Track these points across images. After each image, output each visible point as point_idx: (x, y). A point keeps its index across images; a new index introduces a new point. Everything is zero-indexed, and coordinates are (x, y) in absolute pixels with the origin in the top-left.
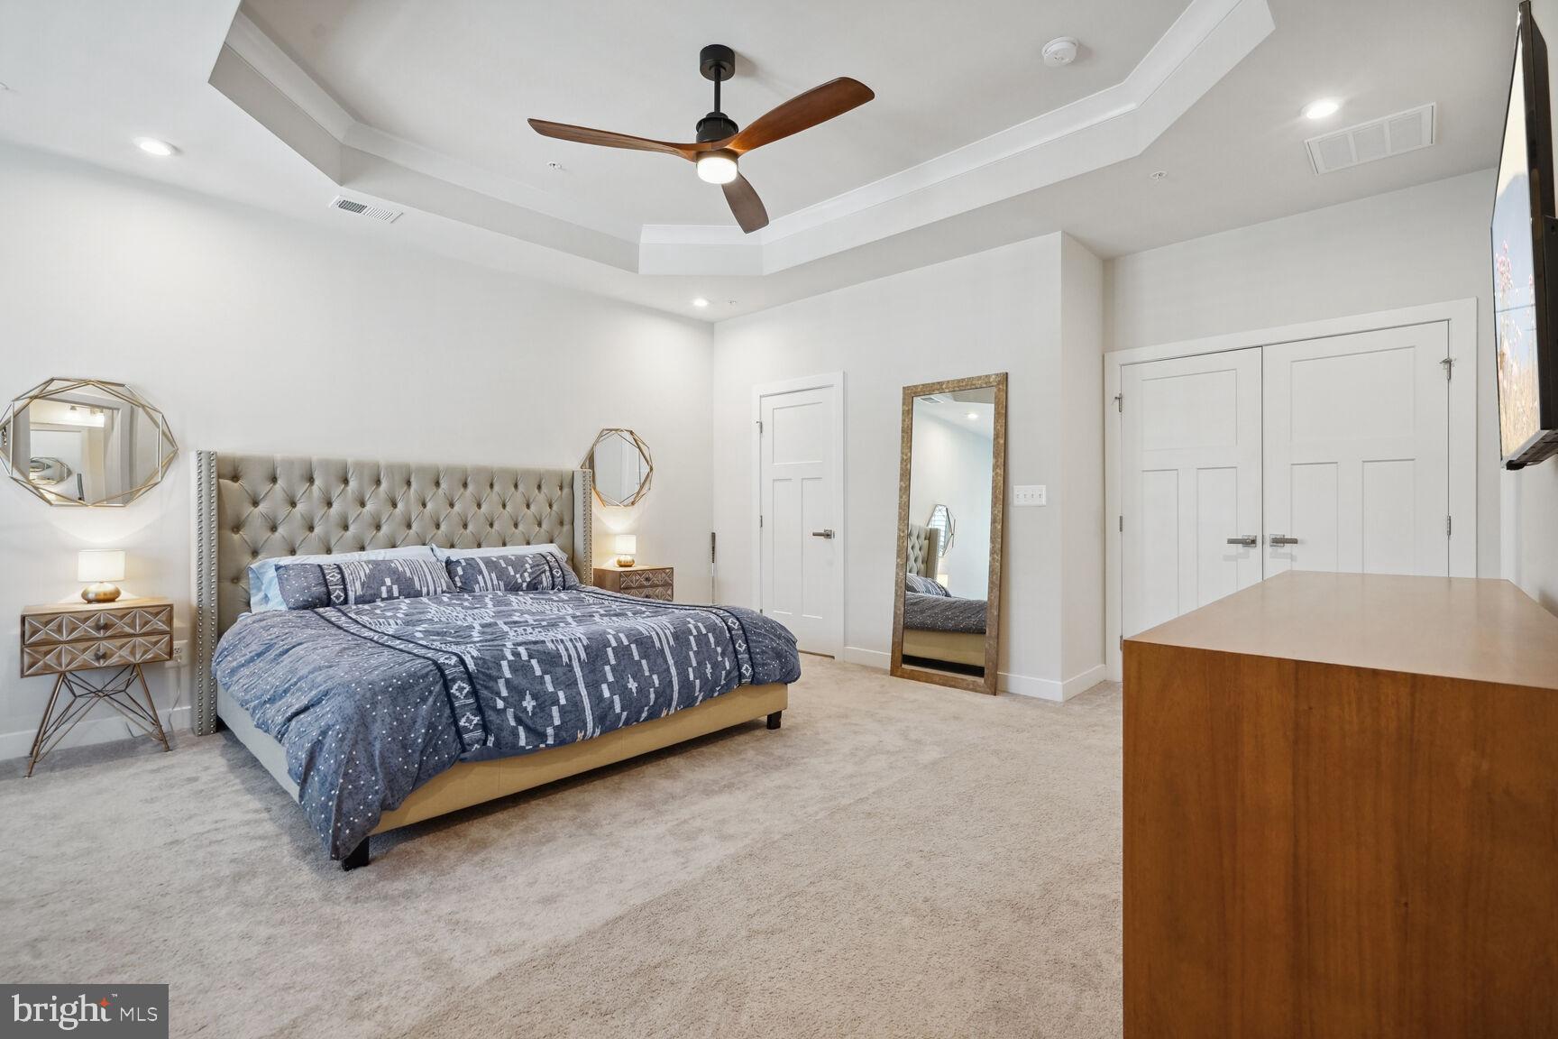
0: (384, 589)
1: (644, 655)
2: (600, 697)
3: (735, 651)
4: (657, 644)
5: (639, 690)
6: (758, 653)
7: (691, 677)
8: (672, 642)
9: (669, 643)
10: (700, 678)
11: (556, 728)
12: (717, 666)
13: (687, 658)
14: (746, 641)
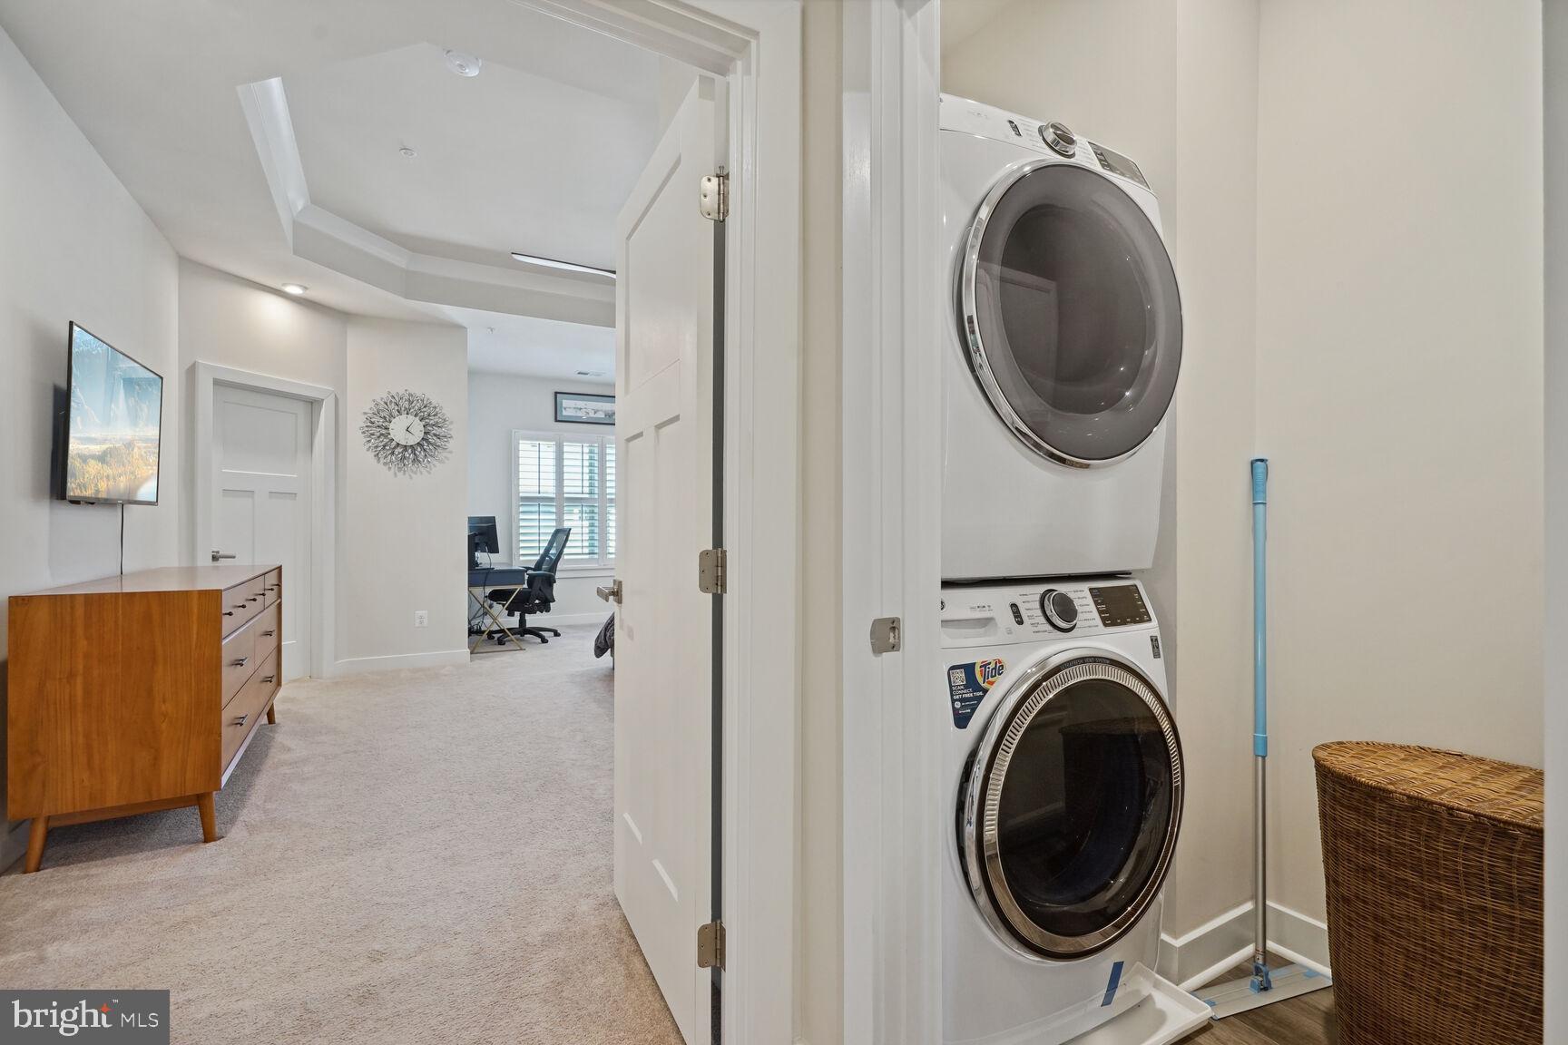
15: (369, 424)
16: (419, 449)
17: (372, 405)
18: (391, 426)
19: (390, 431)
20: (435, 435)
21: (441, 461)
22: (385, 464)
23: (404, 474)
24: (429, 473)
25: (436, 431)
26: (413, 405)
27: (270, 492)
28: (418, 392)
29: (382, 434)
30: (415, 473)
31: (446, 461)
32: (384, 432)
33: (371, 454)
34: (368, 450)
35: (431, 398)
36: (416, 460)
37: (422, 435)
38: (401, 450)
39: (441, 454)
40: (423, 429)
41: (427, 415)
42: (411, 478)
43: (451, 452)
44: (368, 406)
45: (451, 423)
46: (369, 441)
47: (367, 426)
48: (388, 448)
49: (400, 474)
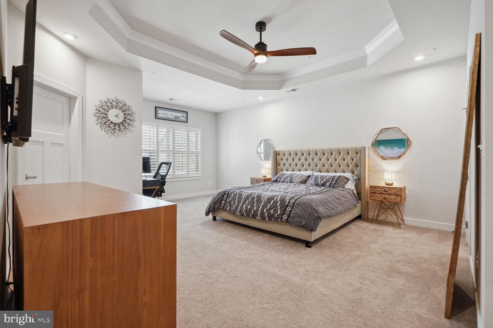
0: (287, 180)
1: (257, 201)
2: (243, 207)
3: (285, 210)
4: (262, 199)
5: (250, 209)
6: (293, 213)
7: (265, 211)
8: (266, 200)
9: (265, 200)
10: (268, 213)
11: (233, 209)
12: (276, 211)
13: (267, 206)
14: (292, 208)
15: (98, 112)
16: (121, 125)
17: (99, 102)
18: (109, 113)
19: (108, 116)
20: (129, 119)
21: (131, 131)
22: (105, 131)
23: (114, 136)
24: (126, 136)
25: (129, 117)
26: (118, 104)
27: (51, 143)
28: (120, 98)
29: (104, 117)
30: (119, 136)
31: (133, 131)
32: (105, 116)
33: (98, 126)
34: (97, 124)
35: (126, 102)
36: (120, 130)
37: (123, 119)
38: (113, 125)
39: (131, 128)
40: (123, 116)
41: (125, 110)
42: (117, 138)
43: (135, 127)
44: (97, 103)
45: (136, 114)
46: (98, 120)
47: (96, 113)
48: (107, 124)
49: (112, 137)
